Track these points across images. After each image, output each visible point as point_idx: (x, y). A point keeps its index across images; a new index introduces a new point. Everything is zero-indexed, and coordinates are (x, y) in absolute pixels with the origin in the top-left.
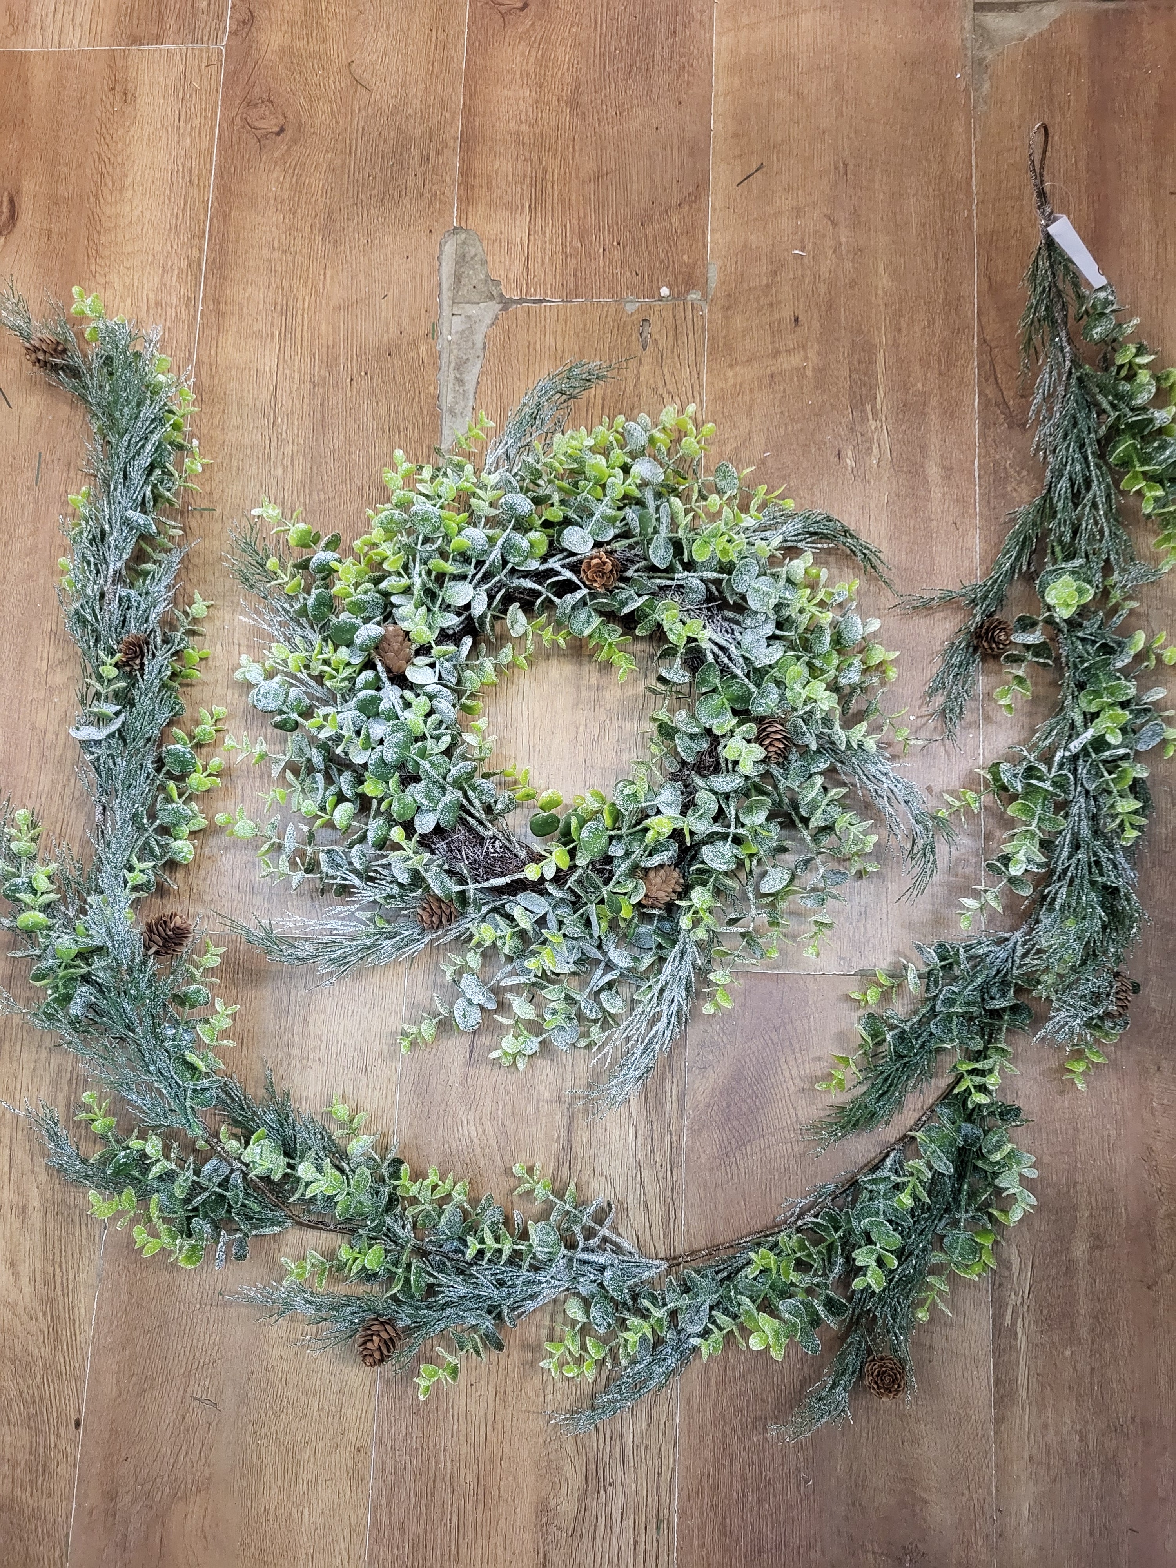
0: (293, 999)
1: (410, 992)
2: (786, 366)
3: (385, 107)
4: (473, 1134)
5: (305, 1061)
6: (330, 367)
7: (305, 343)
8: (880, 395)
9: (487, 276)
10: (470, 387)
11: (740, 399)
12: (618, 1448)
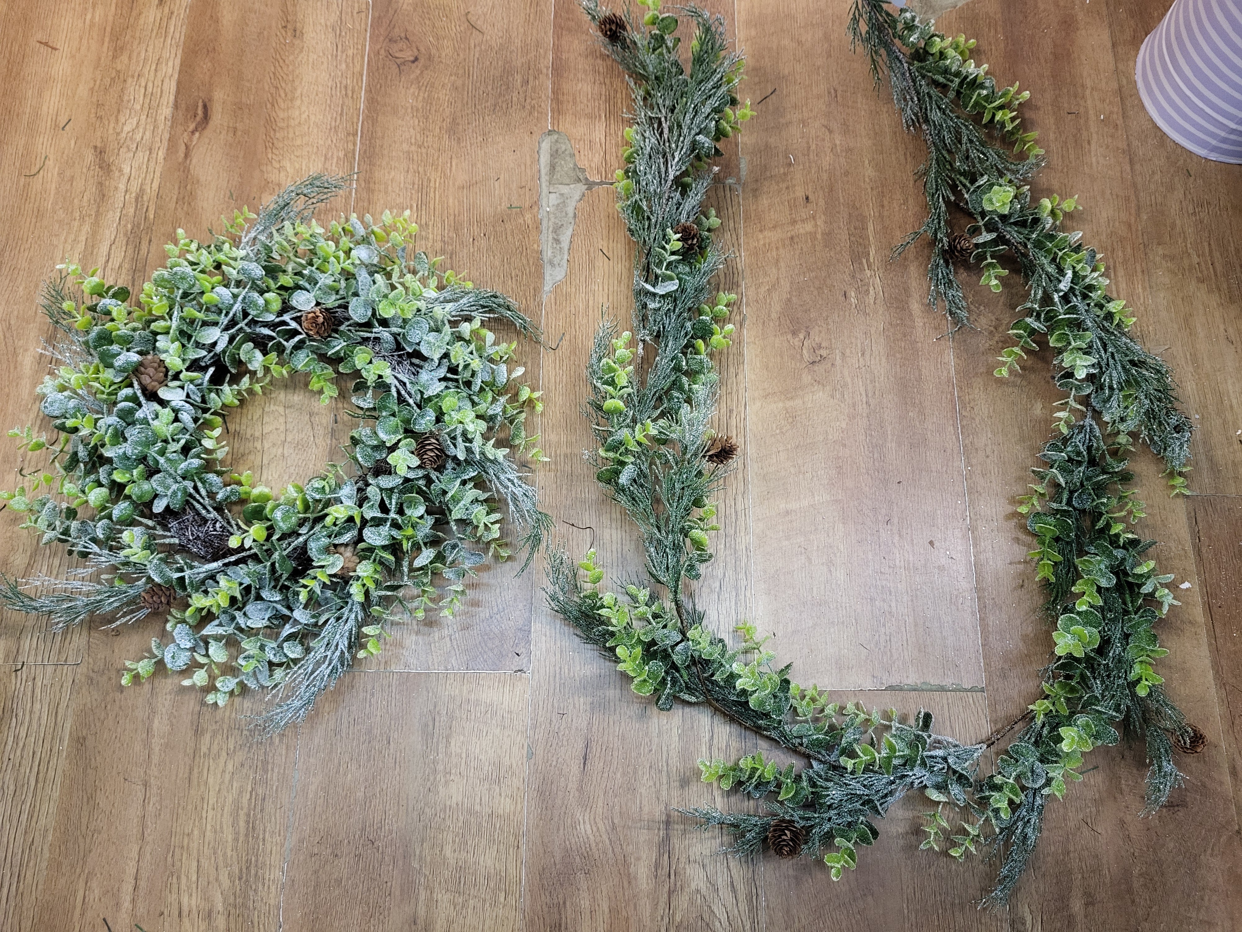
0: (437, 724)
2: (802, 231)
3: (494, 44)
4: (589, 831)
5: (448, 776)
6: (456, 230)
7: (437, 213)
8: (872, 253)
9: (575, 165)
10: (565, 245)
11: (769, 254)
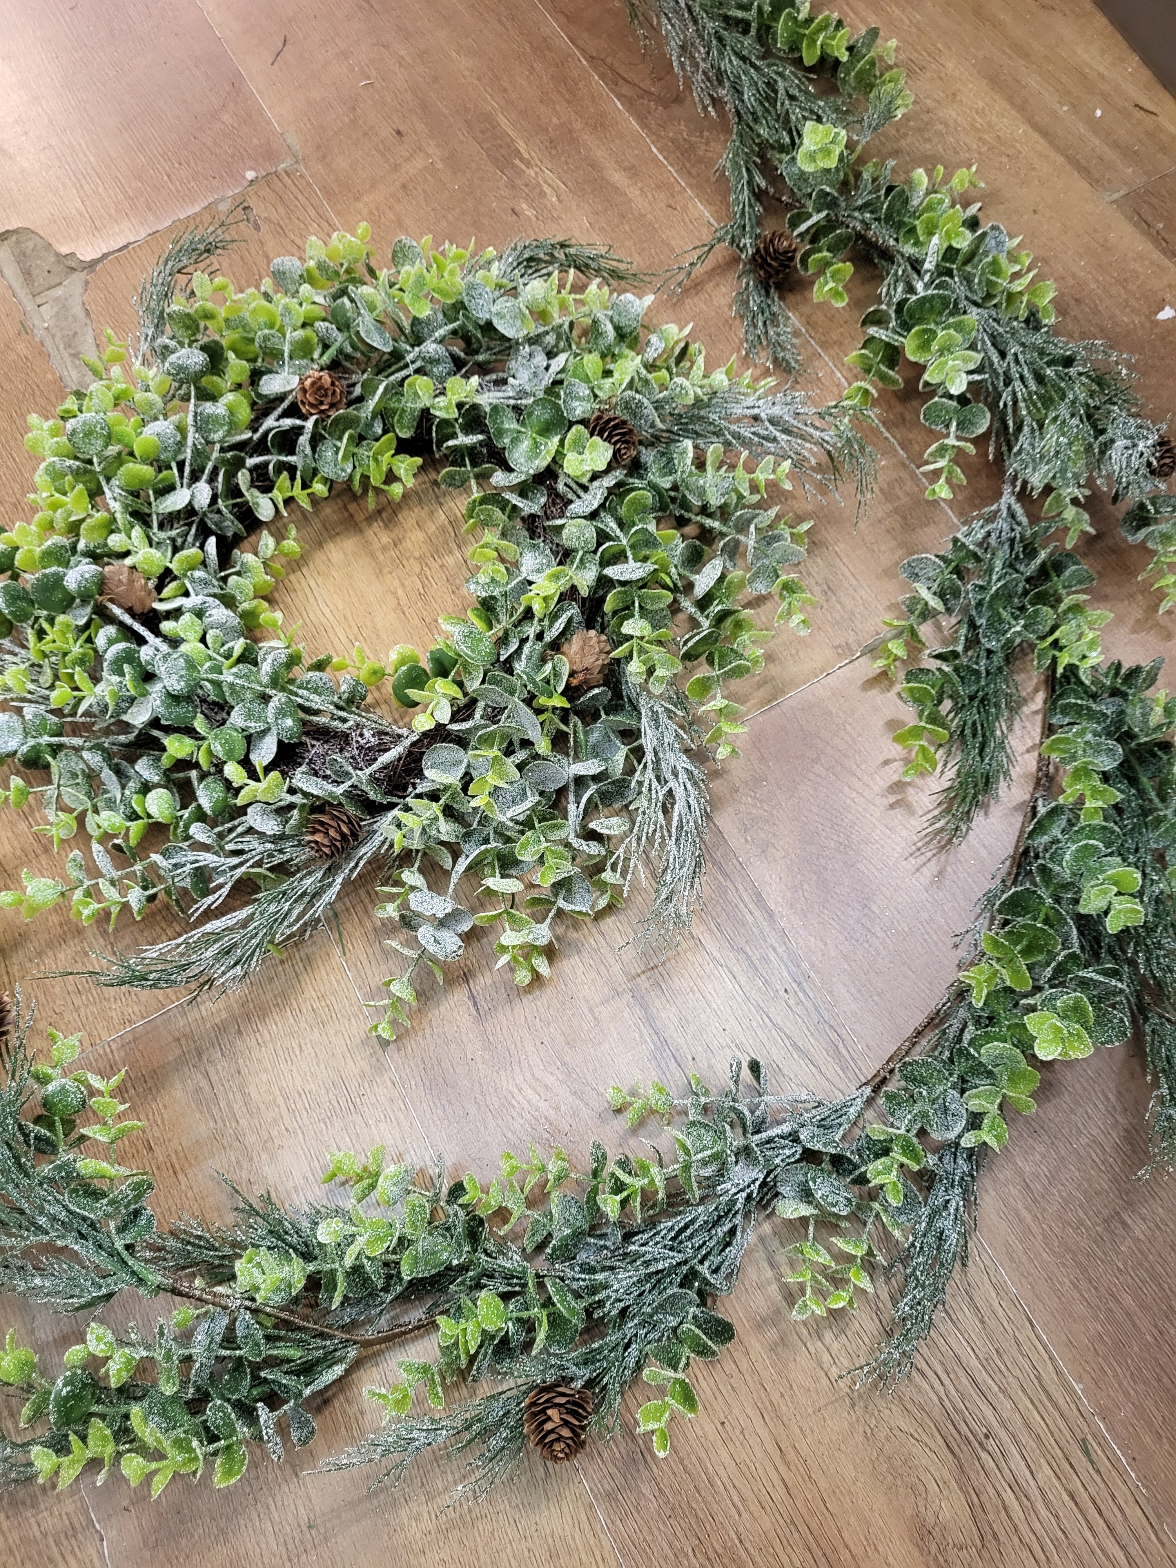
1: (359, 981)
8: (523, 148)
12: (964, 1380)
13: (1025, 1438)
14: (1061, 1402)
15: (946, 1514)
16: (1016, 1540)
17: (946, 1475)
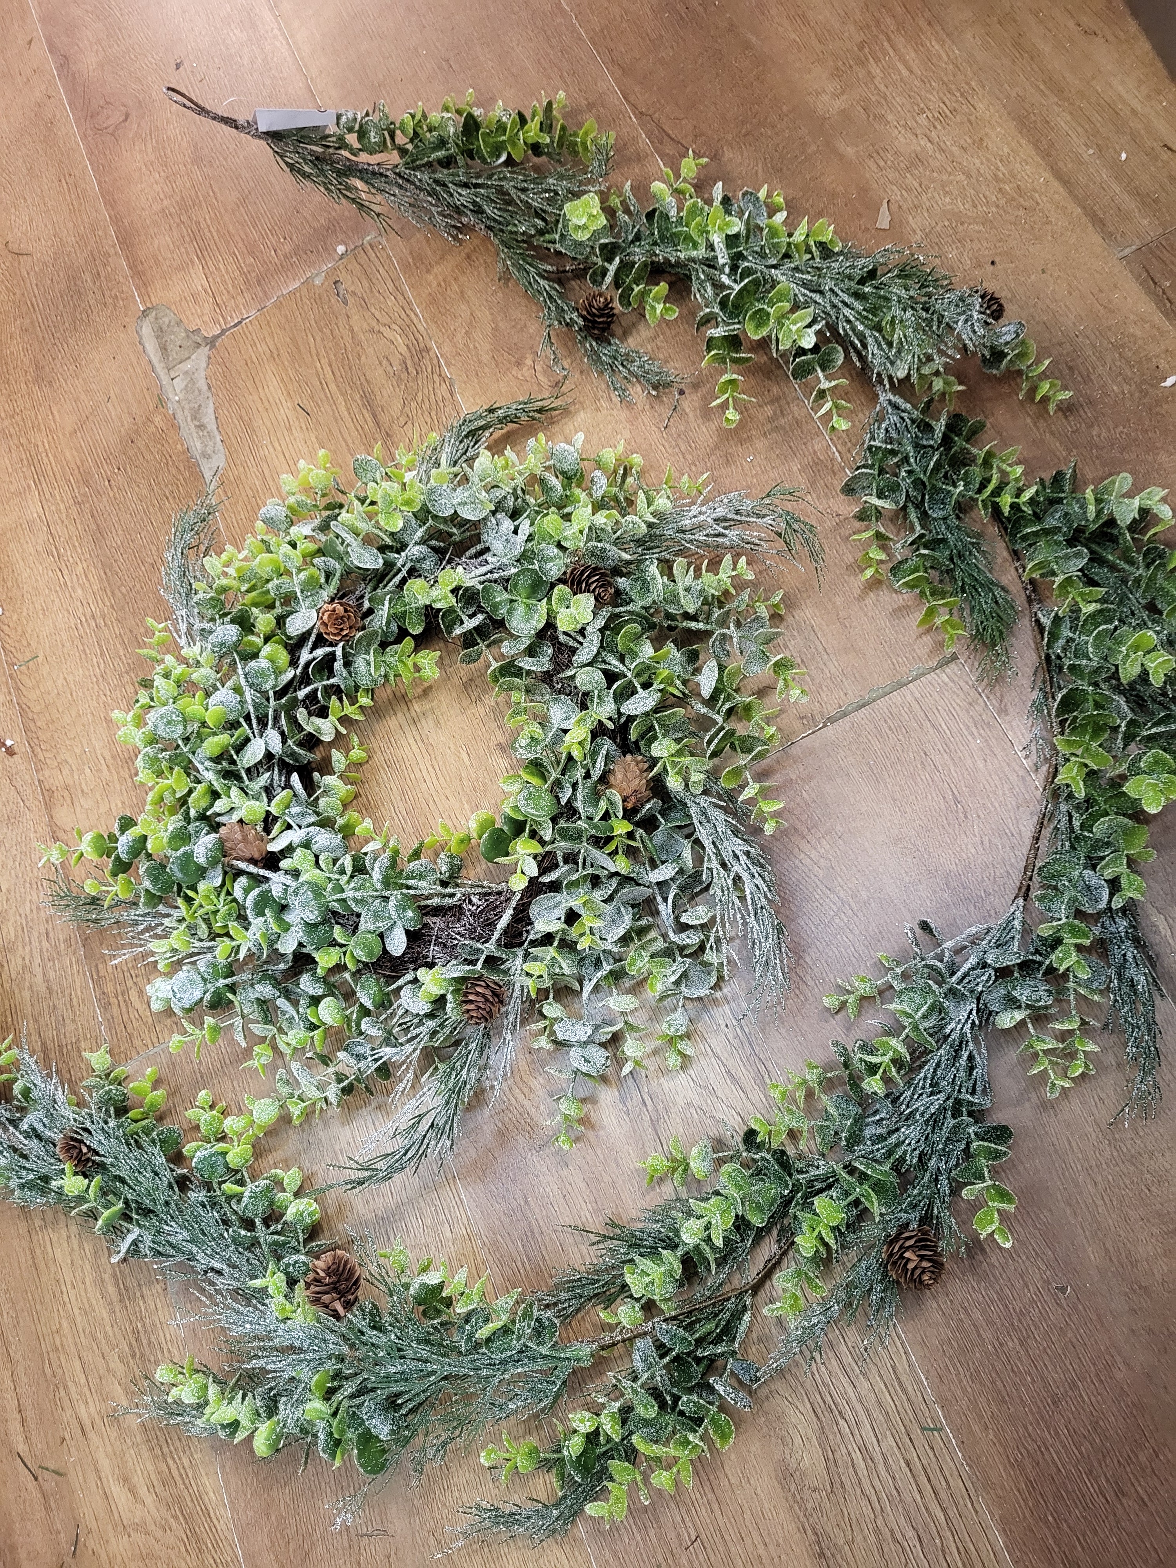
3: (47, 258)
6: (86, 483)
7: (58, 477)
9: (187, 331)
10: (212, 426)
13: (876, 1414)
14: (910, 1389)
15: (806, 1462)
16: (858, 1491)
17: (810, 1433)
